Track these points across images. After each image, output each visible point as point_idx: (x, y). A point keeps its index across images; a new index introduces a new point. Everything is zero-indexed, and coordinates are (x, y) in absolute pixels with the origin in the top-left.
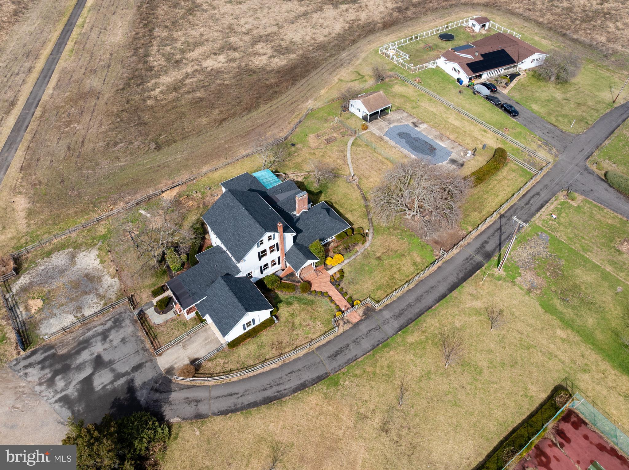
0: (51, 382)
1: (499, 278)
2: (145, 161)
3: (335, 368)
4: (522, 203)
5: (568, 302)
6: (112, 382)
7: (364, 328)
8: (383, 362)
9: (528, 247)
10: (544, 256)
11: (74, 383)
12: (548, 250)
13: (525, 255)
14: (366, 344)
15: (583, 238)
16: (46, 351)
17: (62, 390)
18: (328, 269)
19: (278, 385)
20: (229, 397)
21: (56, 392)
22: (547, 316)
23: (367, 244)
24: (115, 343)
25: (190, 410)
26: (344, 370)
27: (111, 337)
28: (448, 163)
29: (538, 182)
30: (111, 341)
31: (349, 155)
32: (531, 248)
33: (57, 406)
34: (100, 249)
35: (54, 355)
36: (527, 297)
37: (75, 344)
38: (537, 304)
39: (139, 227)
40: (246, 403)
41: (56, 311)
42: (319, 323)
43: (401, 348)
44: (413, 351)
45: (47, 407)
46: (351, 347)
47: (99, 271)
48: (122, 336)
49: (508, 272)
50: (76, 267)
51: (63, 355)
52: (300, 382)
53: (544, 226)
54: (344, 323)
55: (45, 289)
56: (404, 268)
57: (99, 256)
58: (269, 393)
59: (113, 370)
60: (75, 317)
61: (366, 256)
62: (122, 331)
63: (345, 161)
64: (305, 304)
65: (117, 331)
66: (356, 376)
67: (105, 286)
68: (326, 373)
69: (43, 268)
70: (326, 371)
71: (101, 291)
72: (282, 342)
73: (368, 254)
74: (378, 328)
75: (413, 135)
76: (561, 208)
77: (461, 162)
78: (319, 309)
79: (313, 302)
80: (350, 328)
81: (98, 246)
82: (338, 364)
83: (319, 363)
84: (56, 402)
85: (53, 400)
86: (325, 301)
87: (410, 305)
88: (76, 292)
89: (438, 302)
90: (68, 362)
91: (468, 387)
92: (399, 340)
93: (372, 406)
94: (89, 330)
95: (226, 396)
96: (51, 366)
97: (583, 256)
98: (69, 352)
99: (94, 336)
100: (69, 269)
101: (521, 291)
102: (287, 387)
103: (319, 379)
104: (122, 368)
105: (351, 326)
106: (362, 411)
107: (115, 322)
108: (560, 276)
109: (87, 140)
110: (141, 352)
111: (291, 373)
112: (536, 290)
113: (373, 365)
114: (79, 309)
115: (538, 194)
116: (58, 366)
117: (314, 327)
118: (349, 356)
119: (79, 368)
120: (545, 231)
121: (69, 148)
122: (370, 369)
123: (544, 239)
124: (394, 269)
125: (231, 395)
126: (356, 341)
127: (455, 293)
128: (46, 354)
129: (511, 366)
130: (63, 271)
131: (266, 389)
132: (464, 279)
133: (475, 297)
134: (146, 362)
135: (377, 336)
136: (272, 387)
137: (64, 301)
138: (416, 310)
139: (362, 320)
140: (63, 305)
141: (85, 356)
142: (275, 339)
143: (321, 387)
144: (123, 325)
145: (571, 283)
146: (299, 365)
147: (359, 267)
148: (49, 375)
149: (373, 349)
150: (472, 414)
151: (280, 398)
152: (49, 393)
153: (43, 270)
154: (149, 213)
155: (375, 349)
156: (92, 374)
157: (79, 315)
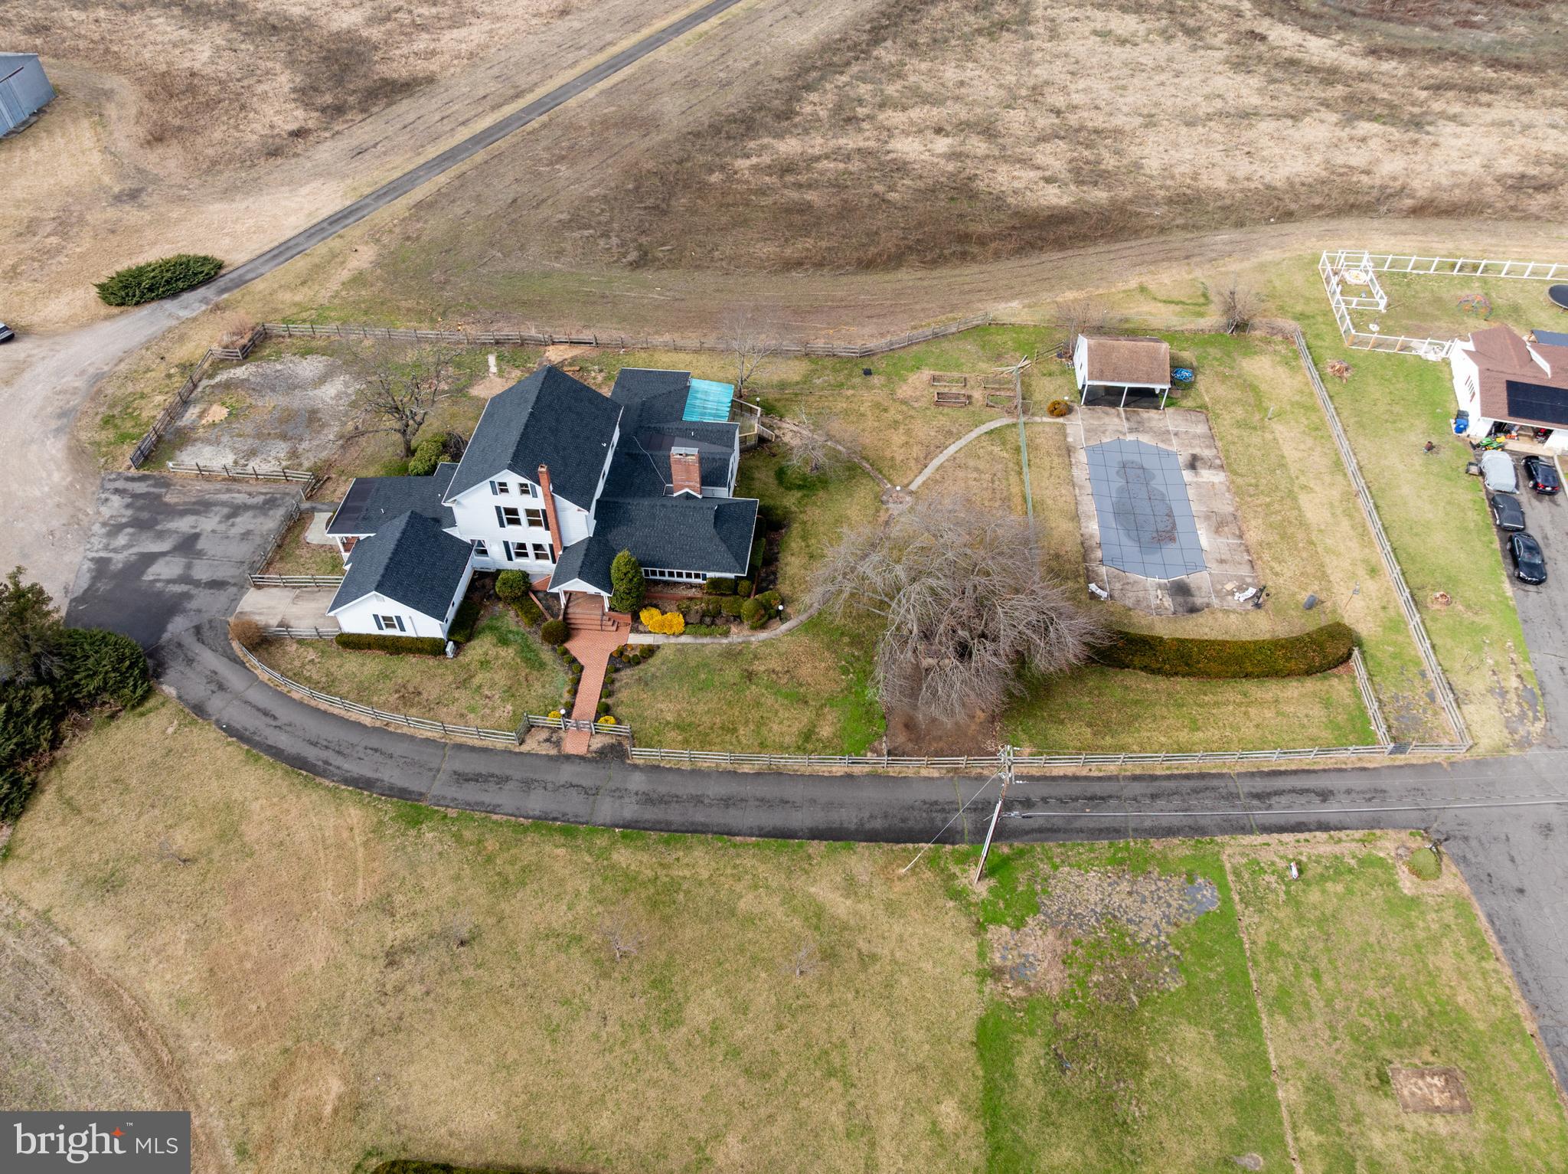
1: (957, 895)
3: (444, 798)
4: (1245, 787)
5: (1063, 1072)
6: (169, 582)
7: (567, 773)
8: (528, 853)
9: (1125, 886)
10: (1144, 935)
11: (134, 550)
12: (1172, 930)
13: (1094, 898)
14: (537, 802)
15: (1317, 976)
16: (155, 486)
17: (113, 550)
18: (635, 630)
19: (339, 752)
20: (260, 715)
21: (106, 548)
22: (968, 1057)
23: (763, 635)
24: (234, 531)
25: (198, 689)
26: (452, 813)
27: (238, 520)
28: (1160, 586)
29: (1364, 769)
30: (233, 525)
31: (952, 449)
32: (1130, 893)
33: (86, 566)
35: (159, 497)
36: (969, 981)
37: (193, 500)
38: (976, 1013)
40: (270, 742)
41: (225, 439)
42: (509, 707)
43: (588, 859)
44: (598, 880)
45: (77, 559)
46: (510, 785)
47: (334, 415)
48: (251, 527)
49: (997, 896)
50: (317, 392)
51: (166, 504)
52: (369, 774)
53: (1237, 873)
54: (547, 740)
55: (247, 400)
56: (775, 727)
57: (359, 393)
59: (188, 566)
60: (235, 462)
61: (731, 654)
62: (260, 520)
63: (928, 456)
64: (527, 660)
65: (254, 517)
66: (458, 838)
68: (421, 794)
69: (279, 367)
70: (423, 790)
71: (303, 445)
72: (419, 693)
73: (740, 653)
74: (591, 793)
75: (1157, 484)
76: (1351, 871)
77: (1199, 601)
78: (537, 685)
79: (542, 665)
80: (547, 755)
82: (455, 795)
83: (430, 770)
84: (92, 559)
85: (92, 555)
86: (562, 678)
87: (698, 800)
88: (275, 428)
89: (760, 836)
90: (160, 518)
91: (613, 1027)
92: (601, 841)
93: (420, 907)
94: (229, 491)
95: (259, 709)
96: (139, 509)
97: (1254, 1012)
98: (177, 504)
99: (223, 504)
100: (305, 389)
101: (973, 958)
102: (346, 766)
103: (401, 794)
104: (201, 571)
105: (553, 752)
106: (399, 899)
107: (266, 502)
108: (1124, 1004)
109: (550, 201)
110: (245, 567)
111: (376, 750)
112: (1016, 986)
113: (505, 846)
114: (252, 453)
115: (1325, 795)
116: (144, 515)
117: (493, 709)
118: (486, 798)
119: (161, 535)
120: (1223, 886)
121: (515, 201)
122: (491, 844)
123: (1194, 900)
124: (755, 714)
125: (266, 713)
126: (527, 785)
127: (816, 847)
128: (152, 490)
129: (747, 1071)
130: (295, 387)
131: (315, 744)
132: (873, 837)
133: (851, 887)
134: (235, 585)
135: (574, 804)
136: (327, 747)
137: (249, 430)
138: (700, 817)
139: (582, 758)
140: (241, 436)
141: (185, 524)
142: (416, 681)
143: (389, 808)
144: (271, 513)
145: (1131, 1043)
146: (399, 749)
147: (693, 664)
148: (124, 520)
149: (539, 818)
150: (558, 1074)
151: (317, 774)
152: (98, 543)
153: (276, 371)
154: (498, 365)
155: (543, 822)
156: (163, 554)
157: (242, 462)
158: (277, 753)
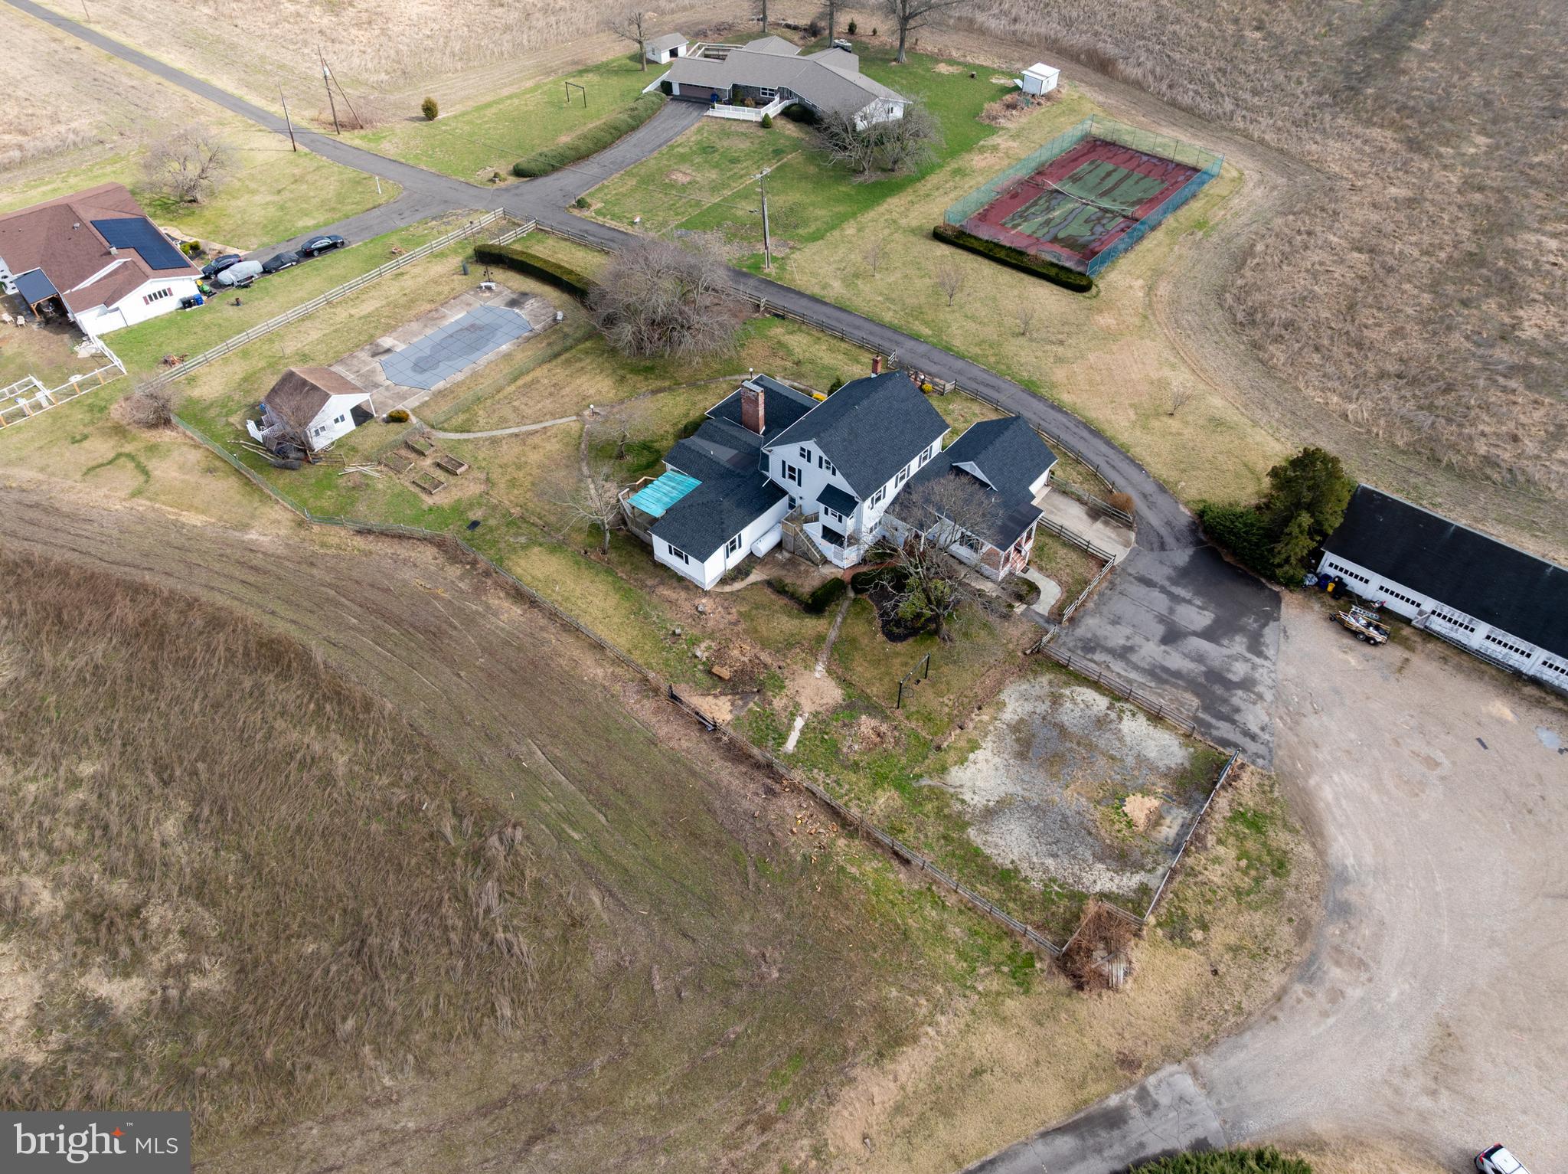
0: (1247, 684)
1: (782, 268)
2: (576, 836)
3: (1010, 385)
5: (799, 224)
6: (1189, 602)
10: (721, 234)
11: (1226, 651)
12: (708, 231)
14: (958, 364)
15: (673, 204)
16: (1209, 726)
17: (1247, 660)
19: (1068, 428)
20: (1118, 467)
21: (1254, 667)
22: (829, 238)
24: (1128, 631)
26: (1008, 377)
27: (1122, 642)
28: (520, 309)
30: (1128, 638)
33: (1270, 652)
34: (943, 770)
35: (1206, 708)
36: (806, 250)
37: (1167, 687)
38: (812, 244)
39: (845, 725)
40: (1113, 451)
41: (1130, 761)
42: (951, 407)
45: (1281, 665)
46: (970, 376)
47: (1000, 738)
48: (1110, 628)
50: (1012, 789)
51: (1197, 695)
52: (1051, 410)
55: (1098, 816)
56: (805, 341)
57: (962, 761)
58: (1085, 434)
59: (1172, 611)
60: (1120, 719)
61: (798, 376)
62: (1100, 633)
65: (1106, 638)
66: (1009, 367)
67: (1028, 707)
68: (1023, 391)
69: (1050, 862)
71: (1042, 708)
73: (793, 375)
74: (927, 357)
75: (426, 352)
77: (516, 295)
80: (941, 379)
81: (935, 782)
82: (1003, 383)
83: (1014, 399)
84: (1266, 658)
85: (1267, 663)
87: (872, 334)
88: (1070, 750)
89: (852, 313)
90: (1202, 680)
92: (934, 339)
94: (1130, 682)
95: (1118, 471)
96: (1225, 701)
97: (711, 207)
98: (1186, 689)
99: (1136, 667)
100: (1025, 800)
101: (798, 254)
102: (1065, 420)
103: (1034, 395)
104: (1161, 602)
105: (937, 379)
106: (1051, 360)
107: (1092, 650)
110: (1119, 588)
111: (1044, 419)
112: (790, 243)
114: (1101, 722)
116: (1219, 690)
117: (961, 410)
118: (986, 376)
119: (1200, 658)
120: (670, 231)
122: (993, 358)
123: (688, 233)
125: (1113, 467)
126: (960, 372)
127: (830, 300)
128: (1213, 721)
130: (1036, 808)
131: (1083, 437)
132: (800, 293)
133: (826, 286)
134: (1130, 575)
137: (1101, 762)
140: (1113, 758)
141: (1176, 661)
144: (1089, 636)
148: (1240, 693)
150: (999, 289)
152: (1262, 674)
153: (1055, 856)
154: (790, 727)
155: (960, 357)
156: (1195, 634)
157: (1113, 715)
158: (1108, 442)
